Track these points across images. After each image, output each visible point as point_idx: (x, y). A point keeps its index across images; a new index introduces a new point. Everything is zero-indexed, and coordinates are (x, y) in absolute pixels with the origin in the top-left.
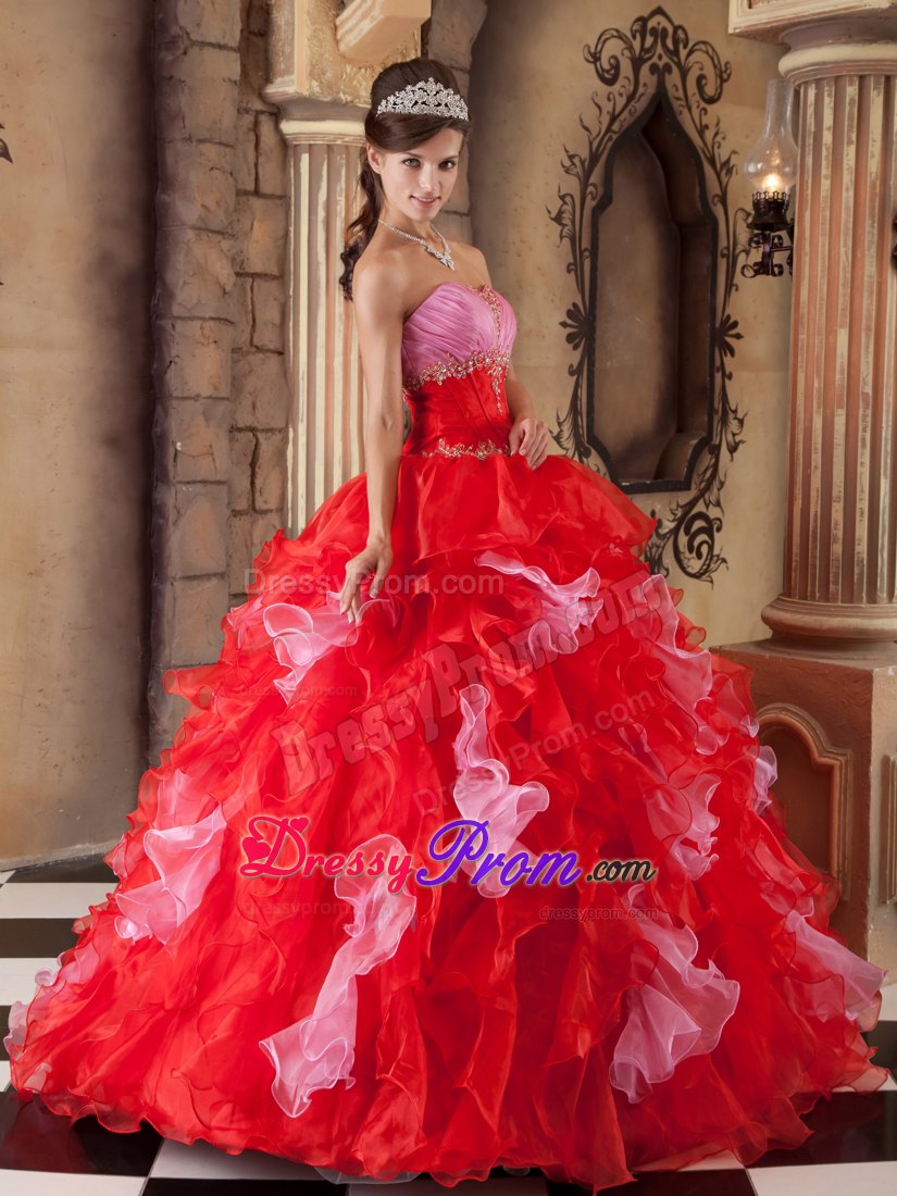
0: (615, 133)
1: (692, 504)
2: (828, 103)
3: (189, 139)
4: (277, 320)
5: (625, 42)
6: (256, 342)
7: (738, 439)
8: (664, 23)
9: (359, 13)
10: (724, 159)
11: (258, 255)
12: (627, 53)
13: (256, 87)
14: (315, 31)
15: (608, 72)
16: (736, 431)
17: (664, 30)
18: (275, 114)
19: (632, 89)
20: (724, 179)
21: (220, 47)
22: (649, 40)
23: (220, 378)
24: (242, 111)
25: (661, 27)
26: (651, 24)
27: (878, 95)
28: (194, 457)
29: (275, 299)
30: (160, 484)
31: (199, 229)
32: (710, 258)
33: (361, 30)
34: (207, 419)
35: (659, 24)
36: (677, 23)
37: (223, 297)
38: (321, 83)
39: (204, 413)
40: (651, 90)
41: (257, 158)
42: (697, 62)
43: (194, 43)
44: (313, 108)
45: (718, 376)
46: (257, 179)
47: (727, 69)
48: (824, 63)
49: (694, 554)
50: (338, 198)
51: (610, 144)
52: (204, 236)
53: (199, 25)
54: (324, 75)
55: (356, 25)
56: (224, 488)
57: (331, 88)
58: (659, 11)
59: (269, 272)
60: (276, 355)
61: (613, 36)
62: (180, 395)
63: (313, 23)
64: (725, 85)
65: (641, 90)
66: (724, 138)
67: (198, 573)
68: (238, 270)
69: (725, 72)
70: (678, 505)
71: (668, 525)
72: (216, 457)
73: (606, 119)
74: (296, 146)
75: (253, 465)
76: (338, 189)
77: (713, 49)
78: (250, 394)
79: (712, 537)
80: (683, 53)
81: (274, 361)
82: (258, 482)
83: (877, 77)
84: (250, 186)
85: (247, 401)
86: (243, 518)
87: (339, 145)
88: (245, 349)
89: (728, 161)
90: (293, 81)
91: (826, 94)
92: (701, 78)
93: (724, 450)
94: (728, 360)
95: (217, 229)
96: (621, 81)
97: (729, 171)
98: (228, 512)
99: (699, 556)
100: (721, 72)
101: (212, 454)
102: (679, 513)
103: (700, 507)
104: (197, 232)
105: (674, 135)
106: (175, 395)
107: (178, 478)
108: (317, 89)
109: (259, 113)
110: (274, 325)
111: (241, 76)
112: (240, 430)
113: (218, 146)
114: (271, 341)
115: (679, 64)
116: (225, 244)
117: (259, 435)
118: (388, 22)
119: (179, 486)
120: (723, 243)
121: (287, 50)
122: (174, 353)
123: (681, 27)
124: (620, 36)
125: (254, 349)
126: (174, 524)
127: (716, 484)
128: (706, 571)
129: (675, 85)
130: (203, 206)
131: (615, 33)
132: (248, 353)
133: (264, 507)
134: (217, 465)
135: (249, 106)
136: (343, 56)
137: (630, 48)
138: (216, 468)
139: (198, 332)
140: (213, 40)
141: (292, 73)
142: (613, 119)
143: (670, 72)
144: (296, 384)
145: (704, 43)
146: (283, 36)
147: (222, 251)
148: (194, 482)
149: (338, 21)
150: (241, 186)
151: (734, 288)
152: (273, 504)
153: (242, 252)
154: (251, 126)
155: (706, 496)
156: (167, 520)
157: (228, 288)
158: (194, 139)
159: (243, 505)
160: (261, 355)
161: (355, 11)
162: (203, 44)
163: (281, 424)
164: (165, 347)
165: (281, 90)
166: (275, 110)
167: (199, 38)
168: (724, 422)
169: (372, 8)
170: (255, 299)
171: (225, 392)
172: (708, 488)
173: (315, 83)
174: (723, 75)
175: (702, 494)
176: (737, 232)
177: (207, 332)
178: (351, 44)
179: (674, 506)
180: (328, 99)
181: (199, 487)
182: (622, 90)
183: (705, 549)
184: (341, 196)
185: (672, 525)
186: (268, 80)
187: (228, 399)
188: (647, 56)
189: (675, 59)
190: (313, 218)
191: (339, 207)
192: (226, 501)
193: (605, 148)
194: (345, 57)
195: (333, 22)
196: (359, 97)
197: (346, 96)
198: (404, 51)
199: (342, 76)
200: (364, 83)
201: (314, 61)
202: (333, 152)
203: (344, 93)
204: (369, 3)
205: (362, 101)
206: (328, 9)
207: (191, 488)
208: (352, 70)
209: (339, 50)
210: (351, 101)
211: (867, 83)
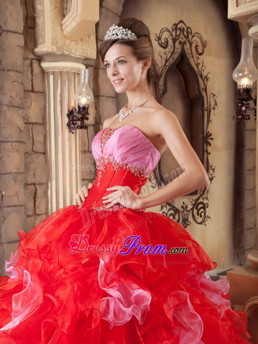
0: (167, 66)
1: (198, 199)
3: (4, 70)
4: (43, 141)
5: (170, 33)
6: (34, 150)
7: (213, 176)
8: (183, 26)
9: (71, 19)
10: (205, 75)
11: (34, 115)
12: (171, 37)
13: (31, 49)
14: (53, 26)
15: (164, 44)
16: (212, 173)
17: (183, 28)
18: (39, 60)
19: (173, 50)
20: (206, 83)
21: (15, 32)
22: (178, 32)
23: (20, 165)
24: (25, 58)
25: (182, 28)
26: (179, 26)
28: (10, 197)
29: (42, 133)
31: (9, 106)
32: (202, 111)
33: (72, 26)
34: (15, 181)
35: (181, 26)
36: (188, 26)
37: (20, 132)
38: (57, 47)
39: (14, 179)
40: (180, 51)
41: (32, 77)
42: (195, 40)
43: (4, 31)
44: (53, 57)
45: (205, 154)
46: (32, 86)
47: (205, 43)
49: (199, 216)
50: (65, 92)
51: (166, 70)
52: (11, 108)
53: (6, 24)
54: (58, 44)
55: (70, 24)
56: (23, 208)
57: (60, 49)
58: (181, 21)
59: (39, 122)
60: (42, 154)
61: (166, 31)
62: (3, 173)
63: (53, 23)
64: (205, 49)
65: (176, 50)
66: (205, 68)
67: (13, 240)
68: (26, 121)
69: (205, 44)
70: (193, 200)
72: (19, 196)
73: (164, 61)
74: (48, 72)
75: (35, 198)
76: (65, 89)
77: (201, 36)
78: (32, 170)
79: (205, 209)
80: (190, 37)
81: (42, 157)
82: (37, 204)
84: (30, 89)
85: (31, 173)
86: (31, 218)
87: (64, 72)
88: (30, 152)
89: (207, 76)
90: (45, 46)
92: (197, 46)
94: (209, 147)
95: (16, 105)
96: (169, 47)
97: (207, 80)
98: (25, 216)
99: (201, 216)
100: (204, 44)
101: (18, 195)
102: (194, 203)
103: (201, 200)
104: (8, 107)
105: (188, 67)
107: (4, 205)
108: (55, 49)
109: (32, 59)
110: (41, 142)
111: (24, 44)
112: (29, 185)
113: (16, 73)
114: (40, 149)
115: (189, 41)
116: (20, 112)
117: (37, 186)
118: (83, 22)
119: (4, 208)
120: (206, 106)
121: (43, 34)
123: (189, 27)
124: (168, 31)
125: (34, 152)
126: (3, 223)
128: (204, 221)
129: (188, 49)
130: (10, 96)
131: (166, 30)
132: (31, 154)
133: (40, 213)
134: (20, 199)
135: (28, 56)
136: (65, 36)
137: (172, 35)
138: (19, 200)
139: (10, 147)
140: (12, 30)
141: (45, 43)
142: (167, 61)
143: (186, 44)
144: (51, 165)
145: (197, 33)
146: (41, 28)
147: (19, 114)
148: (10, 206)
149: (63, 22)
150: (26, 88)
151: (210, 122)
152: (43, 211)
153: (27, 114)
154: (29, 64)
155: (203, 196)
157: (22, 129)
158: (6, 69)
159: (31, 212)
160: (36, 155)
161: (69, 18)
162: (8, 31)
163: (46, 181)
165: (41, 50)
166: (39, 58)
167: (6, 29)
168: (208, 170)
169: (76, 16)
170: (33, 133)
171: (22, 170)
172: (203, 193)
173: (54, 47)
174: (204, 45)
175: (201, 195)
176: (211, 102)
177: (14, 147)
178: (68, 31)
179: (192, 200)
180: (60, 53)
181: (13, 208)
182: (169, 51)
183: (203, 214)
184: (66, 91)
185: (191, 207)
186: (35, 46)
187: (23, 173)
188: (178, 38)
189: (188, 39)
190: (55, 100)
191: (65, 96)
192: (24, 213)
193: (164, 72)
194: (66, 37)
195: (61, 22)
196: (72, 52)
197: (67, 52)
198: (89, 34)
199: (65, 44)
200: (74, 47)
201: (53, 38)
202: (62, 74)
203: (66, 51)
204: (75, 14)
205: (73, 54)
206: (58, 18)
207: (9, 209)
208: (69, 41)
209: (63, 34)
210: (69, 54)
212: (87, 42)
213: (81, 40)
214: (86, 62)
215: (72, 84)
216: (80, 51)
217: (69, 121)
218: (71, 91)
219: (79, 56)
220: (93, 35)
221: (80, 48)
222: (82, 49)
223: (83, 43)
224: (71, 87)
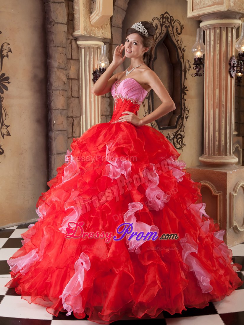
0: (157, 42)
1: (177, 131)
2: (212, 34)
3: (55, 46)
4: (77, 90)
5: (159, 20)
6: (72, 95)
7: (188, 115)
8: (168, 15)
9: (96, 14)
10: (183, 48)
11: (72, 73)
13: (71, 33)
14: (85, 19)
16: (187, 114)
17: (168, 17)
19: (160, 31)
20: (183, 53)
21: (62, 23)
22: (164, 20)
23: (64, 104)
24: (68, 39)
26: (165, 16)
27: (224, 32)
28: (58, 125)
29: (77, 85)
30: (50, 131)
32: (180, 72)
34: (61, 115)
36: (171, 16)
37: (64, 85)
39: (60, 113)
40: (165, 32)
41: (71, 50)
42: (176, 25)
43: (56, 23)
44: (85, 38)
45: (183, 100)
46: (72, 56)
48: (211, 24)
49: (178, 144)
50: (91, 60)
51: (156, 45)
52: (59, 70)
53: (57, 18)
54: (87, 30)
55: (95, 18)
56: (66, 132)
57: (89, 33)
58: (166, 13)
59: (75, 78)
60: (77, 98)
61: (156, 19)
63: (85, 17)
64: (183, 30)
65: (163, 32)
66: (183, 43)
67: (60, 153)
68: (68, 78)
71: (172, 137)
74: (81, 47)
75: (72, 126)
76: (91, 57)
77: (180, 22)
78: (71, 108)
79: (182, 139)
80: (172, 23)
81: (77, 100)
82: (74, 130)
83: (224, 27)
84: (70, 57)
85: (71, 110)
86: (70, 139)
88: (70, 97)
89: (184, 48)
90: (80, 31)
91: (212, 32)
92: (177, 29)
93: (185, 118)
94: (185, 96)
95: (62, 68)
96: (158, 30)
97: (184, 51)
98: (67, 138)
99: (179, 144)
100: (182, 27)
101: (63, 124)
102: (174, 134)
103: (179, 132)
104: (57, 69)
105: (171, 42)
106: (53, 109)
107: (55, 130)
108: (86, 33)
109: (71, 39)
110: (76, 91)
111: (67, 30)
112: (69, 117)
113: (62, 48)
114: (76, 95)
115: (171, 25)
116: (64, 72)
117: (74, 118)
118: (103, 17)
119: (55, 132)
120: (183, 68)
121: (78, 24)
122: (53, 98)
123: (172, 16)
124: (157, 19)
125: (72, 97)
126: (54, 141)
127: (183, 127)
128: (181, 147)
129: (171, 30)
130: (59, 62)
131: (156, 18)
132: (71, 98)
133: (75, 136)
136: (92, 25)
137: (160, 22)
138: (64, 127)
139: (59, 93)
140: (60, 22)
141: (80, 29)
142: (156, 39)
143: (169, 27)
144: (82, 105)
145: (177, 20)
146: (77, 21)
147: (64, 73)
148: (59, 131)
149: (90, 17)
150: (68, 57)
151: (186, 79)
152: (78, 135)
153: (68, 73)
154: (70, 43)
155: (181, 130)
156: (52, 140)
157: (65, 82)
159: (70, 136)
160: (74, 98)
161: (94, 14)
162: (58, 23)
163: (79, 116)
164: (50, 97)
165: (77, 34)
166: (76, 39)
168: (184, 111)
169: (99, 13)
170: (72, 85)
171: (65, 108)
172: (181, 128)
173: (85, 32)
174: (182, 28)
175: (179, 129)
176: (186, 65)
177: (61, 93)
178: (94, 22)
179: (173, 132)
180: (89, 36)
181: (60, 132)
182: (158, 32)
183: (180, 142)
185: (173, 137)
186: (74, 31)
188: (164, 24)
189: (171, 24)
190: (85, 65)
191: (92, 62)
192: (66, 135)
195: (89, 17)
196: (96, 35)
198: (107, 23)
199: (92, 30)
200: (97, 31)
201: (85, 26)
202: (90, 48)
203: (92, 34)
204: (98, 12)
206: (88, 14)
207: (58, 132)
208: (94, 28)
210: (94, 36)
211: (222, 29)
212: (105, 28)
213: (102, 27)
214: (105, 41)
215: (96, 54)
216: (101, 34)
217: (94, 77)
218: (95, 59)
219: (100, 37)
220: (109, 23)
221: (101, 32)
223: (103, 29)
224: (95, 56)
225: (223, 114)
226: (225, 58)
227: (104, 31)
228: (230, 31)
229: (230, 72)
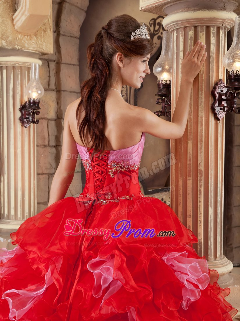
2: (181, 39)
9: (21, 13)
14: (3, 21)
27: (203, 35)
33: (22, 20)
38: (7, 41)
44: (3, 51)
48: (178, 21)
50: (18, 87)
54: (8, 38)
55: (20, 18)
57: (11, 43)
63: (3, 18)
76: (18, 83)
83: (202, 26)
87: (16, 66)
91: (180, 35)
108: (4, 44)
118: (31, 17)
136: (16, 31)
149: (14, 17)
169: (25, 11)
173: (3, 42)
178: (19, 26)
180: (10, 48)
190: (8, 95)
191: (18, 90)
194: (18, 31)
195: (12, 17)
196: (25, 47)
197: (19, 47)
198: (45, 29)
199: (16, 39)
200: (27, 42)
201: (3, 32)
202: (15, 69)
203: (17, 46)
204: (24, 9)
205: (26, 48)
206: (9, 12)
208: (21, 36)
209: (15, 29)
210: (21, 49)
211: (198, 29)
212: (42, 36)
213: (36, 35)
214: (42, 56)
215: (25, 78)
216: (35, 46)
217: (22, 115)
218: (24, 85)
219: (32, 50)
220: (49, 29)
221: (34, 43)
222: (37, 43)
223: (37, 38)
224: (24, 81)
225: (200, 187)
226: (203, 85)
227: (40, 42)
228: (213, 33)
229: (213, 110)
